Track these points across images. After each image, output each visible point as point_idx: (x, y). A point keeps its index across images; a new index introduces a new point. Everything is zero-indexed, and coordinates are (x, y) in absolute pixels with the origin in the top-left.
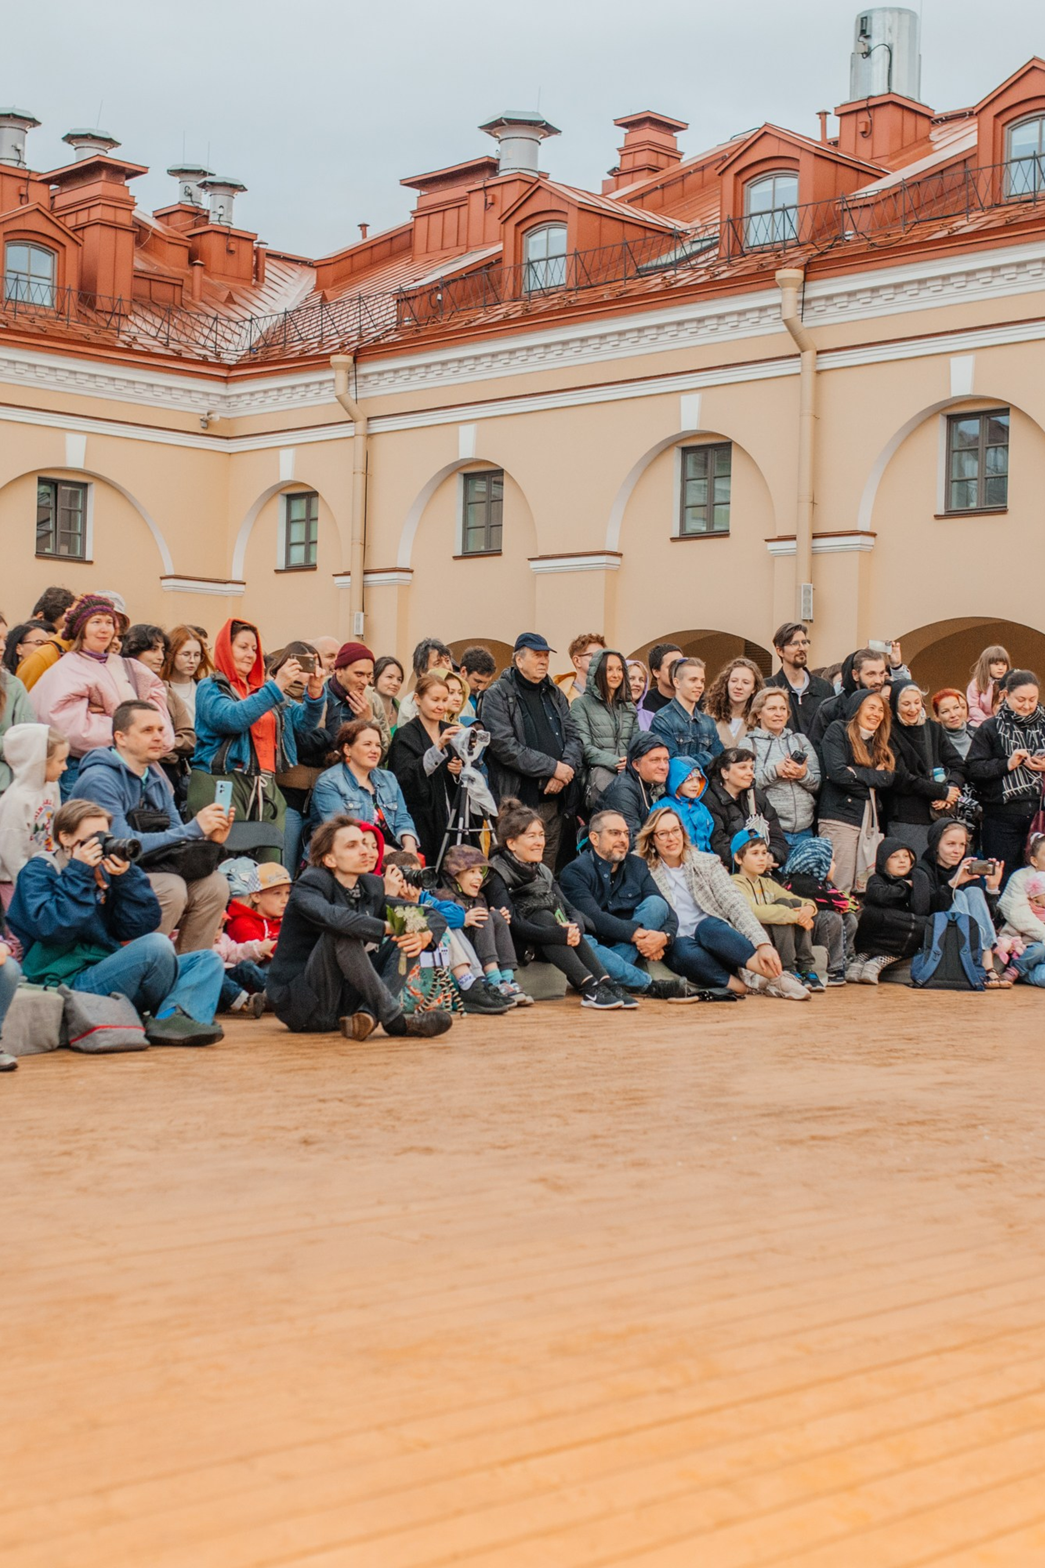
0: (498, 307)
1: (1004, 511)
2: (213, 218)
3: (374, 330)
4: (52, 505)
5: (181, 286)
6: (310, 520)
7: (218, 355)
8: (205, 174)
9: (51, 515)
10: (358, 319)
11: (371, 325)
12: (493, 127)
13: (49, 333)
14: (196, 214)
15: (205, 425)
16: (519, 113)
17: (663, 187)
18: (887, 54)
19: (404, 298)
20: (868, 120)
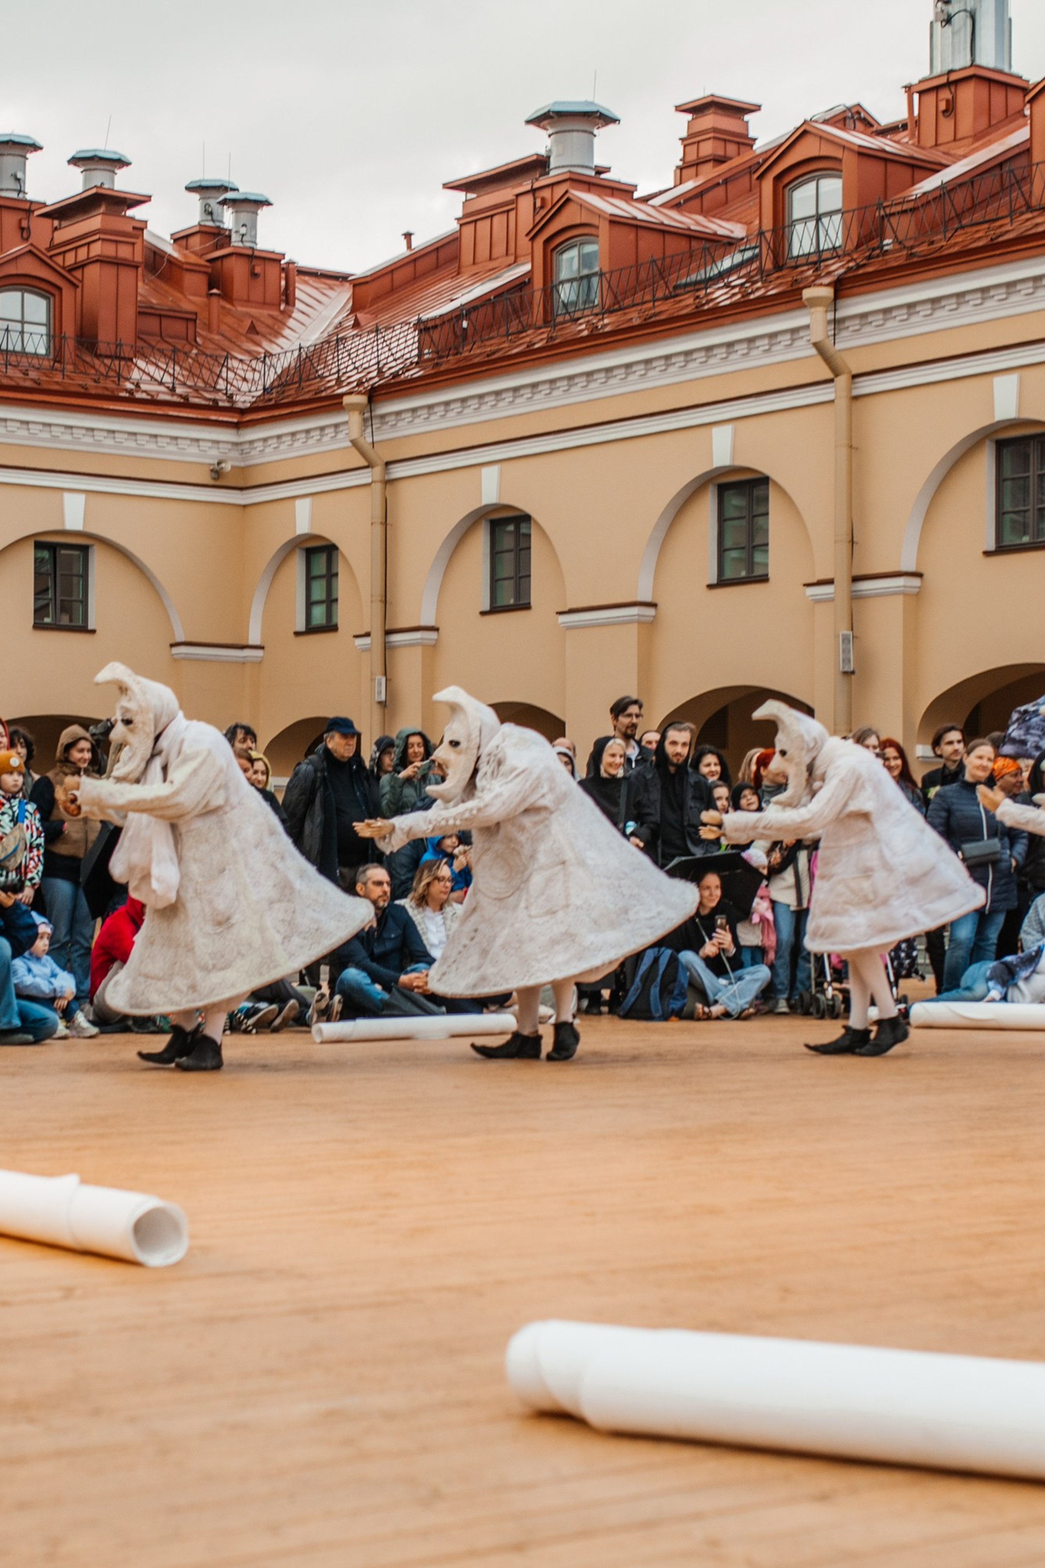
0: (524, 334)
2: (235, 238)
3: (394, 364)
4: (51, 571)
5: (195, 321)
6: (331, 576)
7: (230, 397)
8: (224, 188)
9: (50, 583)
10: (376, 354)
11: (391, 359)
12: (541, 120)
13: (45, 386)
14: (218, 234)
15: (216, 476)
16: (570, 103)
17: (726, 182)
19: (424, 328)
20: (950, 96)
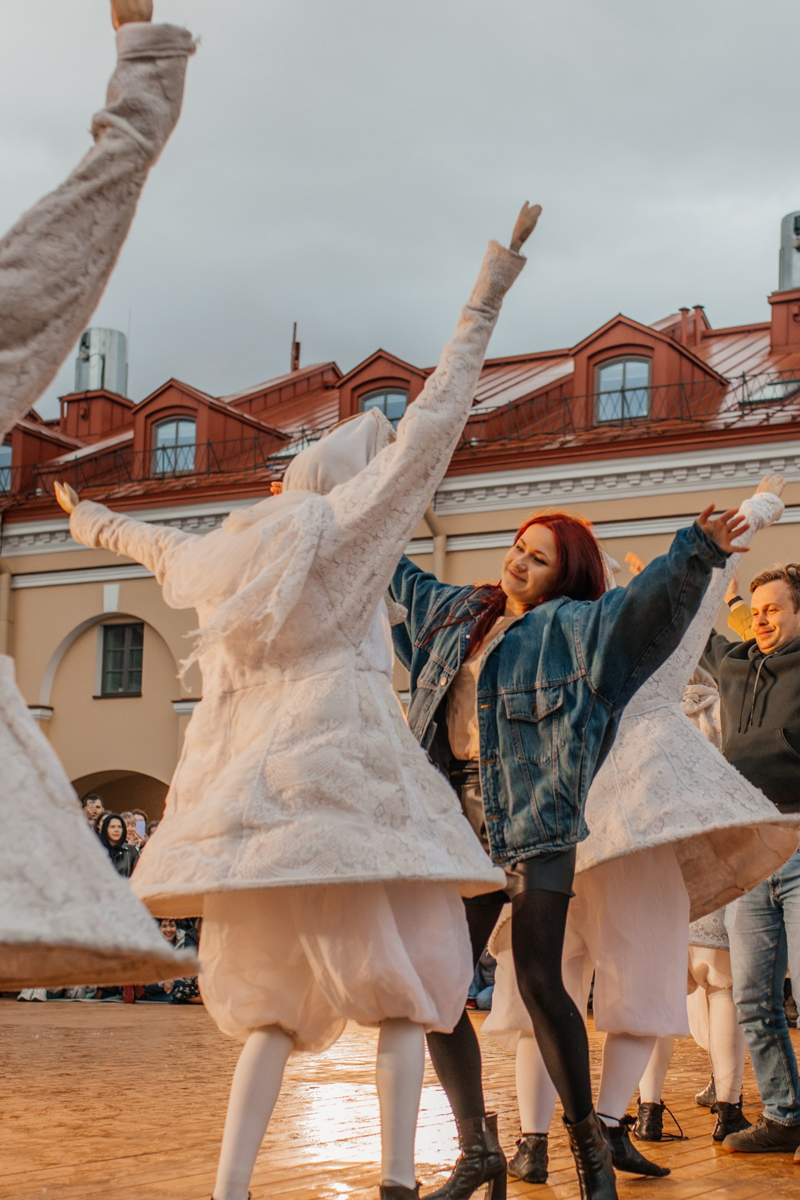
1: (138, 695)
18: (101, 362)
